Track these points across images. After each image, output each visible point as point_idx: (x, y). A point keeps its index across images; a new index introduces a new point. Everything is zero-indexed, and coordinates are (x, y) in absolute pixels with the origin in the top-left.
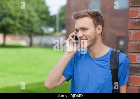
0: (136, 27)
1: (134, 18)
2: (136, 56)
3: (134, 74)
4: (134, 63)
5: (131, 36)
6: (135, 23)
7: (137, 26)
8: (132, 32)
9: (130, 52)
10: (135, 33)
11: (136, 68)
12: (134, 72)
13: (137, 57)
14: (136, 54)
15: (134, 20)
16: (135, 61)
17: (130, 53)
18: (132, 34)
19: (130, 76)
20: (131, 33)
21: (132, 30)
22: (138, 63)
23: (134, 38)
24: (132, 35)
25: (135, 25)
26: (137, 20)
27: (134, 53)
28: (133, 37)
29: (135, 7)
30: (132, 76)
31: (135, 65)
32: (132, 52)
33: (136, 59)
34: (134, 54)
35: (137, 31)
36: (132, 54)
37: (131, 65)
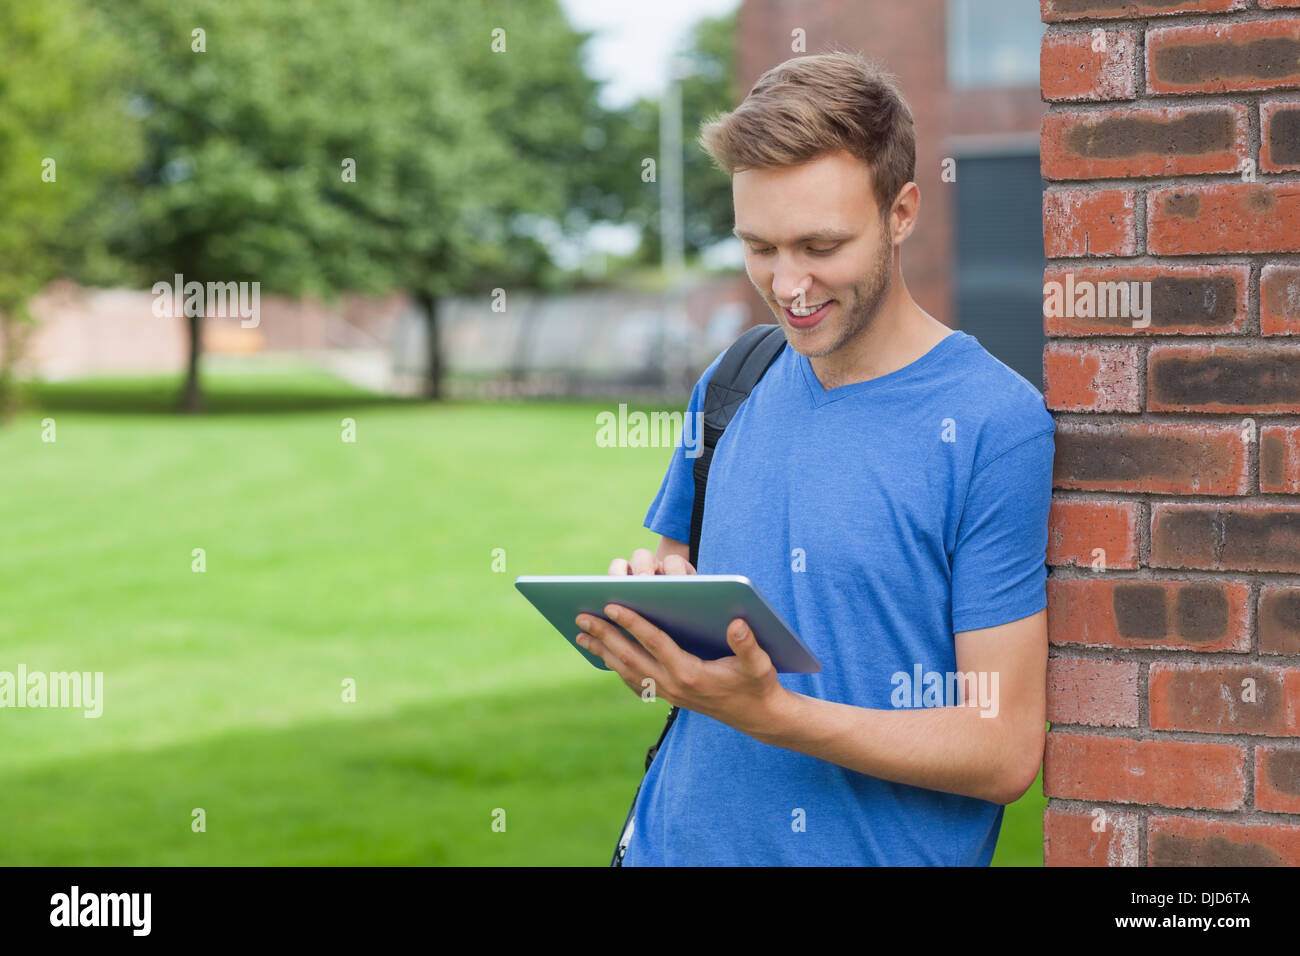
0: (1091, 165)
1: (1078, 103)
2: (1092, 365)
3: (1085, 485)
4: (1082, 414)
5: (1058, 229)
6: (1081, 135)
7: (1094, 152)
8: (1067, 196)
9: (1055, 338)
10: (1085, 205)
11: (1095, 444)
12: (1083, 476)
13: (1103, 367)
14: (1095, 352)
15: (1072, 113)
16: (1091, 398)
17: (1053, 347)
18: (1068, 210)
19: (1061, 503)
20: (1056, 202)
21: (1063, 182)
22: (1109, 408)
23: (1081, 241)
24: (1062, 221)
25: (1082, 148)
26: (1093, 117)
27: (1085, 345)
28: (1075, 232)
29: (1079, 22)
30: (1075, 500)
31: (1088, 427)
32: (1066, 338)
33: (1098, 380)
34: (1085, 352)
35: (1094, 193)
36: (1067, 349)
37: (1066, 427)
